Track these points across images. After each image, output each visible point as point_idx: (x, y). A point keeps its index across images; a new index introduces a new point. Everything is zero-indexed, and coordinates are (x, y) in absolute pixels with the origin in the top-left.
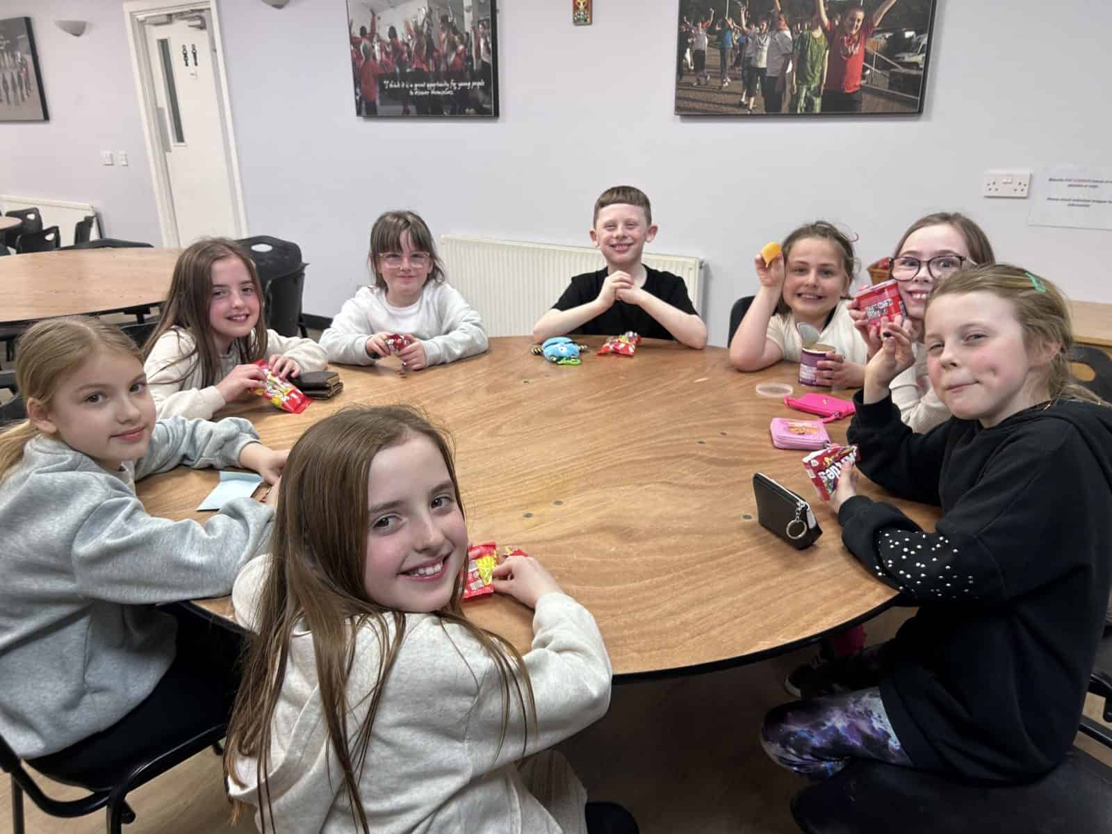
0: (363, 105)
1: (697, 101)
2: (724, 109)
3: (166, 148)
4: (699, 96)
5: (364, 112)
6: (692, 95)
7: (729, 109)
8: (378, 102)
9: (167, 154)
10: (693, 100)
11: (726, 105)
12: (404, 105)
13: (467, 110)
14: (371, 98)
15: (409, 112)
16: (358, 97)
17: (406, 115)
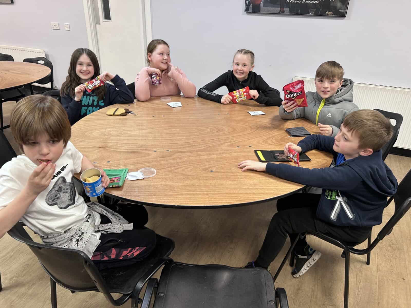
0: (251, 6)
3: (97, 22)
5: (250, 10)
8: (262, 5)
9: (97, 25)
12: (281, 8)
13: (327, 12)
14: (257, 3)
15: (284, 12)
16: (247, 2)
17: (281, 13)
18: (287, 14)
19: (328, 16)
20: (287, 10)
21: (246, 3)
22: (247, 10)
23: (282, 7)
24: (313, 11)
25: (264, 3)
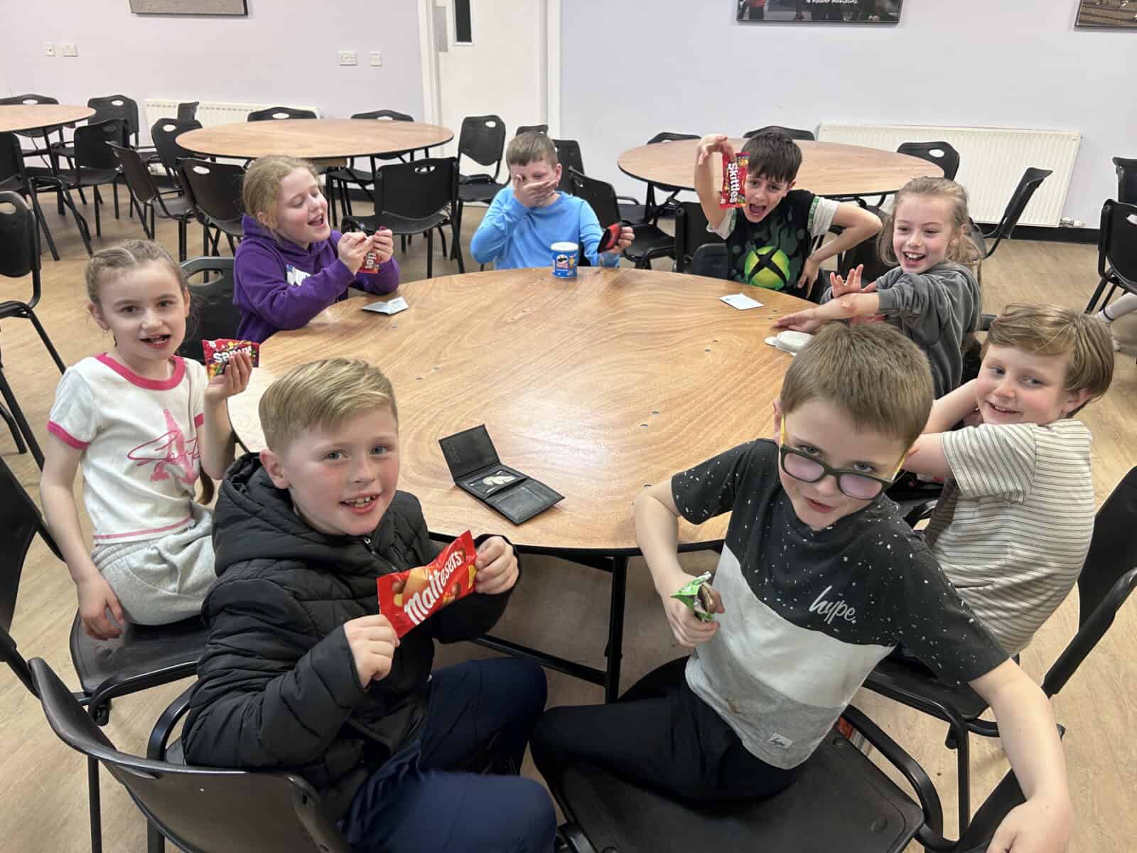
0: (747, 10)
1: (1097, 16)
2: (1120, 23)
4: (1100, 12)
5: (746, 17)
6: (1093, 11)
7: (1123, 22)
8: (766, 8)
10: (1093, 15)
11: (1121, 20)
12: (797, 11)
13: (870, 17)
14: (758, 4)
15: (802, 17)
16: (742, 3)
17: (799, 20)
18: (808, 22)
19: (872, 23)
20: (807, 15)
21: (739, 6)
22: (740, 17)
23: (799, 10)
24: (849, 15)
25: (770, 4)
